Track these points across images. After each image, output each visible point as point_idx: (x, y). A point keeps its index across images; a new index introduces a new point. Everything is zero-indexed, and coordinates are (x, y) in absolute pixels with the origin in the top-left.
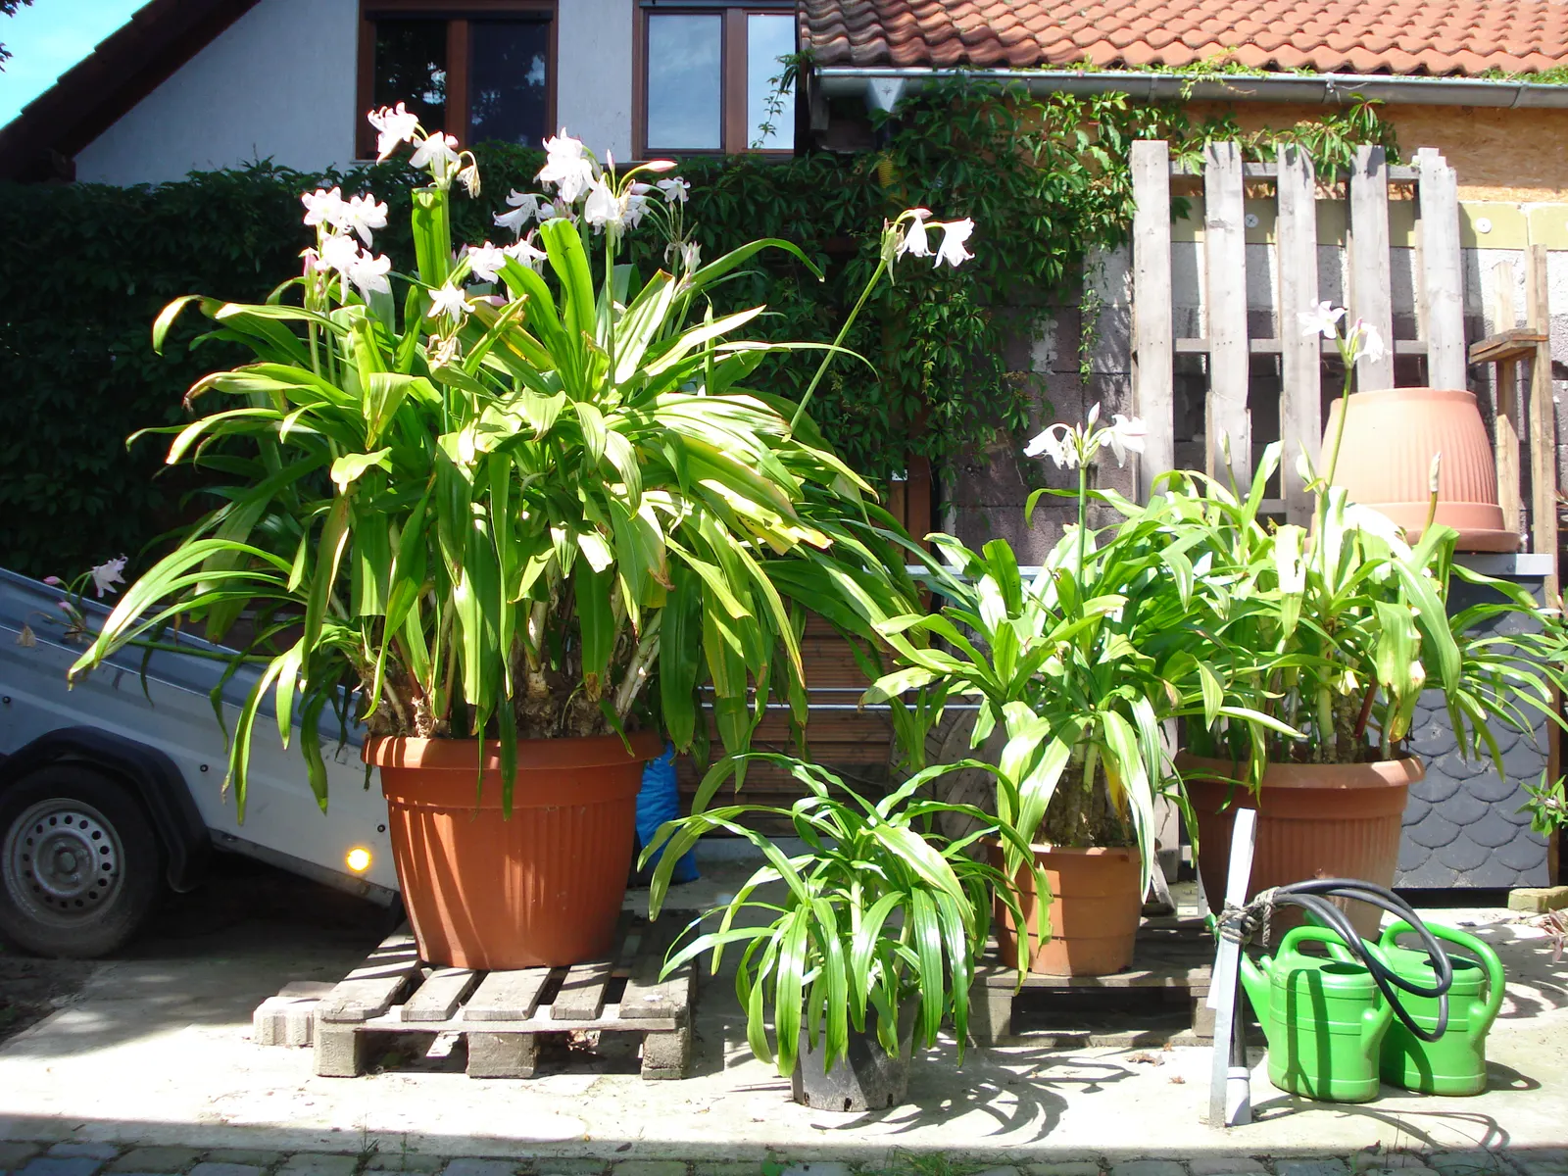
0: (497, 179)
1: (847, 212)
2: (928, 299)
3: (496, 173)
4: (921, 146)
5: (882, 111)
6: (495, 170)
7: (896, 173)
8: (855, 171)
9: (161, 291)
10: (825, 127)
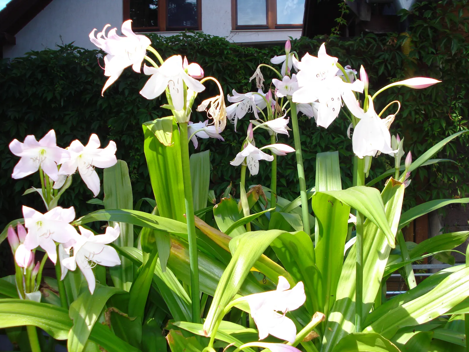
0: (192, 52)
1: (386, 66)
2: (435, 115)
3: (191, 49)
4: (429, 29)
5: (404, 10)
6: (191, 47)
7: (412, 45)
8: (388, 43)
9: (12, 117)
10: (369, 19)
